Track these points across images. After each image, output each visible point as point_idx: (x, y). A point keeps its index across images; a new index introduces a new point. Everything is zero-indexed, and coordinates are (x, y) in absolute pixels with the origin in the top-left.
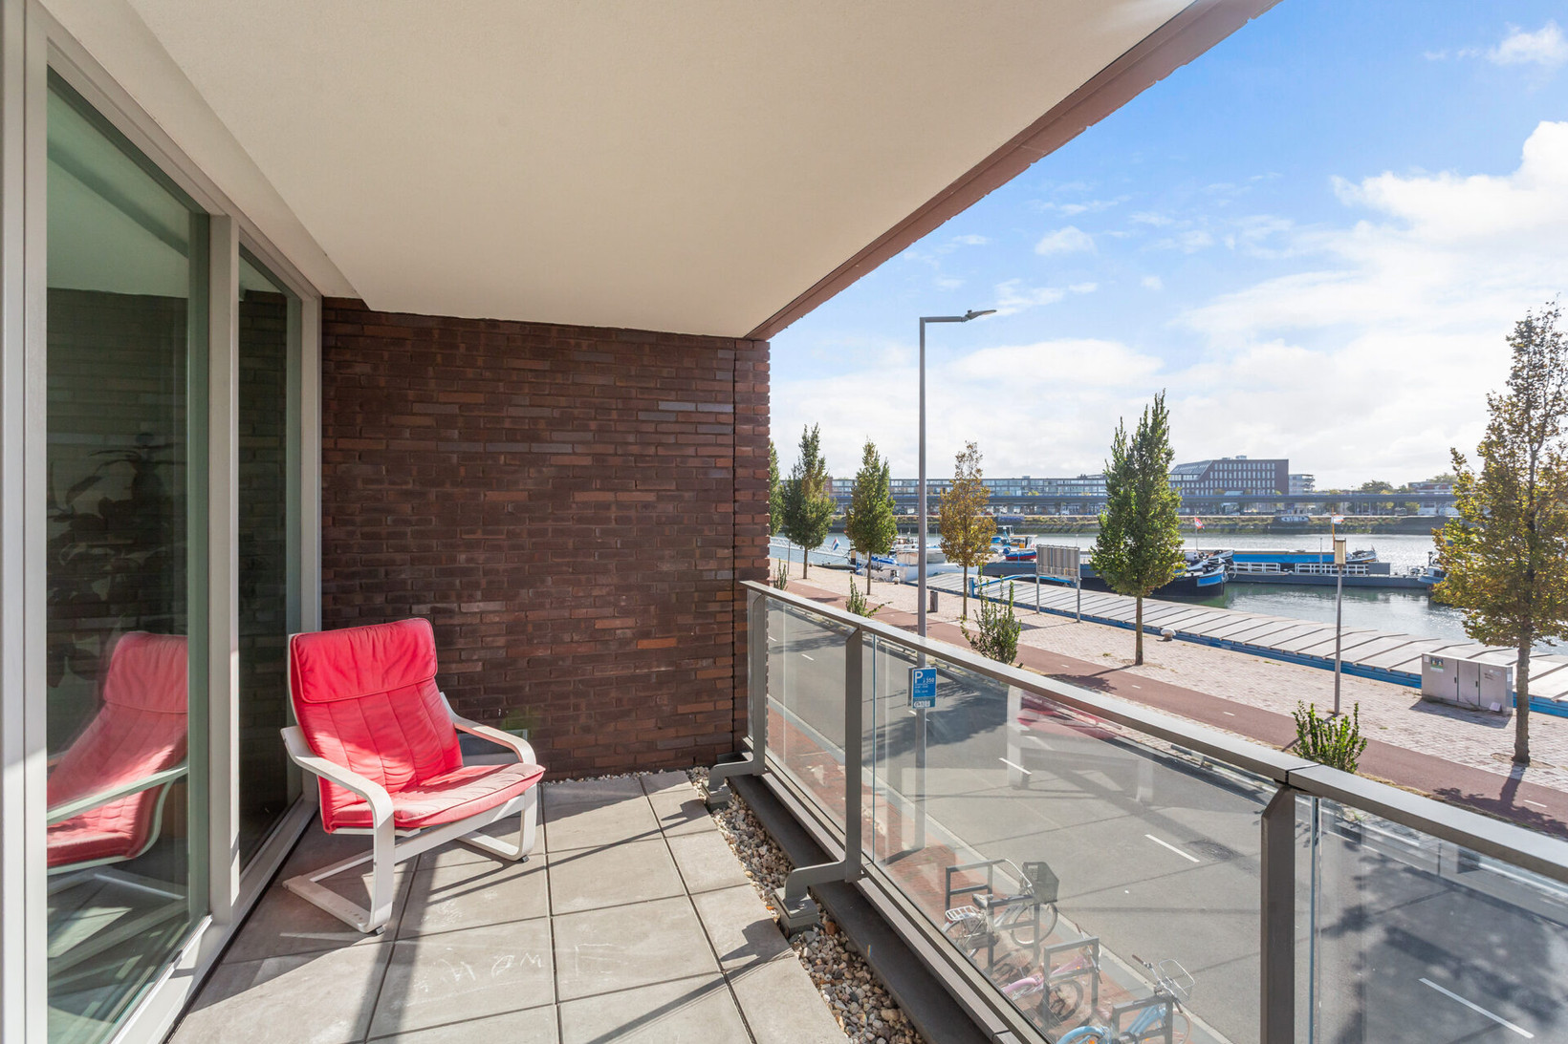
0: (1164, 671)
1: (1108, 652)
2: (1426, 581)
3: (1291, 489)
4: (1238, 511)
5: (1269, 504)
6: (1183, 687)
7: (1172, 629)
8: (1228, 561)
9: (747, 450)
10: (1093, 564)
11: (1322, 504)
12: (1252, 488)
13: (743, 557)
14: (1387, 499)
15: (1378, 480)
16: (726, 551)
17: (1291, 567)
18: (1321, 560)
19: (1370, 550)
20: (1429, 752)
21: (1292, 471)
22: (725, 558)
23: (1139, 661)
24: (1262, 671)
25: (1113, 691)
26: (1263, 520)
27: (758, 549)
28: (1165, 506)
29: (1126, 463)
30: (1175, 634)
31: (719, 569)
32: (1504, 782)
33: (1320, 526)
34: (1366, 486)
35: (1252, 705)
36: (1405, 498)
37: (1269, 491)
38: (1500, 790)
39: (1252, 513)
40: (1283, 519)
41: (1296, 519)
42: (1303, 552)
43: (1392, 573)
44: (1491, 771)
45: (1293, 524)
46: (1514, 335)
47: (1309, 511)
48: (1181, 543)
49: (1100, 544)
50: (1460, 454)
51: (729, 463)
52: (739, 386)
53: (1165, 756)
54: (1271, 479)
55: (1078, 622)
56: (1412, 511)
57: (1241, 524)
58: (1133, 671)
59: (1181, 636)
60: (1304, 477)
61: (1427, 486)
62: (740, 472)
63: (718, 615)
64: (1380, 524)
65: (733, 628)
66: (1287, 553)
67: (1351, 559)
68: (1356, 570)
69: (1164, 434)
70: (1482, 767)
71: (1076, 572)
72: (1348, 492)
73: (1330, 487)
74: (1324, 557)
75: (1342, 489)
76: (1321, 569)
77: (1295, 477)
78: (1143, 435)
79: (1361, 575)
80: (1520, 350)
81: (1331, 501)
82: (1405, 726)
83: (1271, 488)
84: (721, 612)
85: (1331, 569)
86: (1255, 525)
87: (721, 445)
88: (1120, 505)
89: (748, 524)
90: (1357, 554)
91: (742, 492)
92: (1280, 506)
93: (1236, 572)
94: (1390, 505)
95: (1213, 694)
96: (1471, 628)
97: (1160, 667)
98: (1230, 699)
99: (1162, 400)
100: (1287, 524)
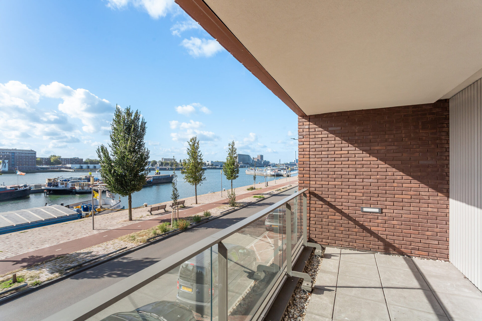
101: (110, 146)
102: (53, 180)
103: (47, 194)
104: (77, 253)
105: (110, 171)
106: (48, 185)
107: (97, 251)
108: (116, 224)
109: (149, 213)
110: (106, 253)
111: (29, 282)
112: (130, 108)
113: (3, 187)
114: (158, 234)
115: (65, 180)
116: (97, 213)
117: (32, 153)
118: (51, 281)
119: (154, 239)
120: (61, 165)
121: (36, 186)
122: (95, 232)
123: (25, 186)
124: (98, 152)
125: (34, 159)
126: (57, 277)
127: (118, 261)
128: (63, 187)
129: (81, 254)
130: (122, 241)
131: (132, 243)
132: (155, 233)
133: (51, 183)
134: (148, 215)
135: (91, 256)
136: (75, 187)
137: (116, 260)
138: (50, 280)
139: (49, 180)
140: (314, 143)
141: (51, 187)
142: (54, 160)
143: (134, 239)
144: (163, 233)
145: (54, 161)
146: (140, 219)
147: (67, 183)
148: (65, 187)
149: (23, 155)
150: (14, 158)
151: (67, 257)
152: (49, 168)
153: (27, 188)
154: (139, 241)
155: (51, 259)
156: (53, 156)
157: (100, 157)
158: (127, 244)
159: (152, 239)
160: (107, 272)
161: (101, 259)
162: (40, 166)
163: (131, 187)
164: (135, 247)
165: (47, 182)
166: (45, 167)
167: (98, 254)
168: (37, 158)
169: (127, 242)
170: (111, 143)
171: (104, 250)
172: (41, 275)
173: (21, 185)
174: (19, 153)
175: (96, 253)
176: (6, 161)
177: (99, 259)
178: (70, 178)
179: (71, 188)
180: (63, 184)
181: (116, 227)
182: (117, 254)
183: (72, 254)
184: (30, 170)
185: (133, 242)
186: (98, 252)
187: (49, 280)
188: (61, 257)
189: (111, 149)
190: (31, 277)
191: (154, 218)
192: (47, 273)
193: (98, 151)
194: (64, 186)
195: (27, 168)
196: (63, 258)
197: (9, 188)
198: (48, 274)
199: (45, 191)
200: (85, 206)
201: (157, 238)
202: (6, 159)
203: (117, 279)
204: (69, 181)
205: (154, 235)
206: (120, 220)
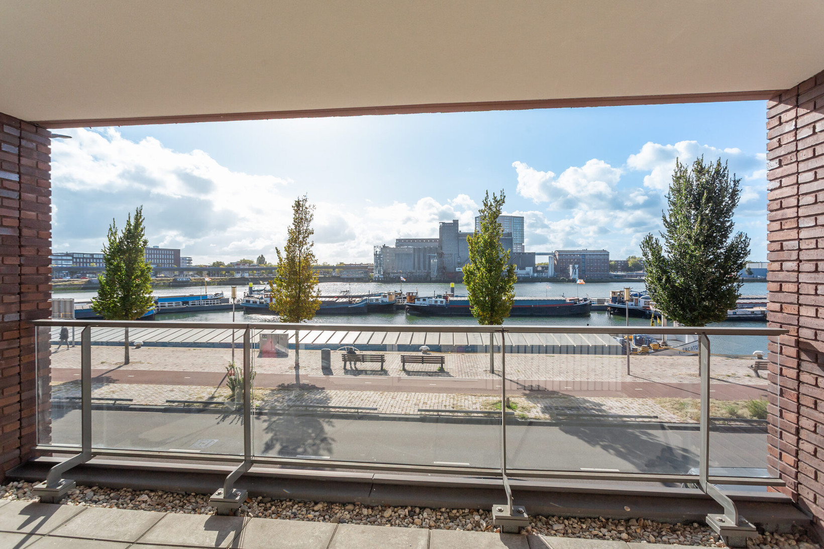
0: (144, 365)
1: (104, 361)
2: (243, 305)
3: (181, 265)
4: (154, 276)
5: (171, 272)
6: (158, 370)
7: (141, 341)
8: (156, 302)
9: (32, 214)
10: (95, 308)
11: (195, 272)
12: (162, 264)
13: (28, 302)
14: (223, 269)
15: (219, 261)
16: (13, 297)
17: (187, 303)
18: (201, 299)
19: (221, 292)
20: (270, 373)
21: (182, 256)
22: (13, 303)
23: (127, 362)
24: (194, 354)
25: (117, 382)
26: (168, 280)
27: (42, 294)
28: (143, 271)
29: (117, 246)
30: (143, 344)
31: (6, 313)
32: (295, 376)
33: (195, 282)
34: (214, 263)
35: (196, 371)
36: (230, 269)
37: (170, 265)
38: (295, 380)
39: (162, 277)
40: (178, 280)
41: (184, 279)
42: (193, 295)
43: (230, 303)
44: (290, 374)
45: (183, 282)
46: (294, 206)
47: (189, 275)
48: (151, 292)
49: (100, 295)
50: (279, 250)
51: (15, 223)
52: (24, 161)
53: (163, 407)
54: (172, 259)
55: (73, 347)
56: (232, 275)
57: (156, 282)
58: (125, 368)
59: (146, 344)
60: (187, 259)
61: (237, 264)
62: (26, 232)
63: (5, 352)
64: (221, 281)
65: (20, 361)
66: (185, 296)
67: (213, 298)
68: (216, 302)
69: (142, 231)
70: (287, 373)
71: (71, 315)
72: (206, 266)
73: (199, 264)
74: (202, 297)
75: (204, 264)
76: (201, 303)
77: (183, 259)
78: (129, 231)
79: (218, 305)
80: (296, 211)
81: (200, 270)
82: (259, 365)
83: (172, 264)
84: (7, 349)
85: (205, 303)
86: (164, 283)
87: (8, 207)
88: (113, 271)
89: (33, 274)
90: (216, 295)
91: (27, 248)
92: (176, 273)
93: (160, 308)
94: (224, 273)
95: (176, 370)
96: (283, 320)
97: (140, 362)
98: (185, 371)
99: (140, 212)
100: (180, 282)
101: (663, 236)
102: (619, 293)
103: (611, 314)
104: (584, 400)
105: (660, 279)
106: (612, 301)
107: (612, 406)
108: (670, 375)
109: (753, 373)
110: (621, 414)
111: (517, 413)
112: (702, 160)
113: (563, 298)
114: (738, 416)
115: (636, 295)
116: (653, 351)
117: (604, 255)
118: (537, 421)
119: (726, 422)
120: (642, 272)
121: (599, 300)
122: (629, 379)
123: (585, 300)
124: (644, 247)
125: (607, 262)
126: (545, 419)
127: (633, 434)
128: (632, 305)
129: (588, 403)
130: (659, 405)
131: (674, 414)
132: (732, 413)
133: (617, 297)
134: (748, 376)
135: (597, 410)
136: (649, 307)
137: (630, 430)
138: (538, 419)
139: (614, 293)
140: (810, 176)
141: (615, 303)
142: (632, 263)
143: (680, 410)
144: (755, 418)
145: (633, 266)
146: (724, 379)
147: (637, 299)
148: (635, 305)
149: (594, 257)
150: (584, 263)
151: (570, 400)
152: (625, 276)
153: (588, 302)
154: (689, 415)
155: (552, 396)
156: (632, 257)
157: (645, 255)
158: (663, 413)
159: (721, 422)
160: (605, 441)
161: (609, 420)
162: (614, 273)
163: (701, 311)
164: (675, 423)
165: (611, 296)
166: (620, 274)
167: (610, 411)
168: (611, 261)
169: (667, 410)
170: (665, 230)
171: (622, 408)
172: (533, 410)
173: (581, 299)
174: (590, 255)
175: (608, 408)
176: (577, 266)
177: (606, 418)
178: (644, 292)
179: (644, 307)
180: (632, 300)
181: (666, 381)
182: (636, 421)
183: (579, 399)
184: (602, 279)
185: (677, 413)
186: (611, 408)
187: (536, 419)
188: (564, 398)
189: (665, 241)
190: (523, 408)
191: (762, 384)
192: (539, 409)
193: (642, 246)
194: (633, 303)
195: (599, 275)
196: (565, 399)
197: (569, 301)
198: (539, 411)
199: (609, 308)
200: (638, 338)
201: (734, 424)
202: (576, 263)
203: (612, 456)
204: (640, 295)
205: (727, 415)
206: (684, 371)
